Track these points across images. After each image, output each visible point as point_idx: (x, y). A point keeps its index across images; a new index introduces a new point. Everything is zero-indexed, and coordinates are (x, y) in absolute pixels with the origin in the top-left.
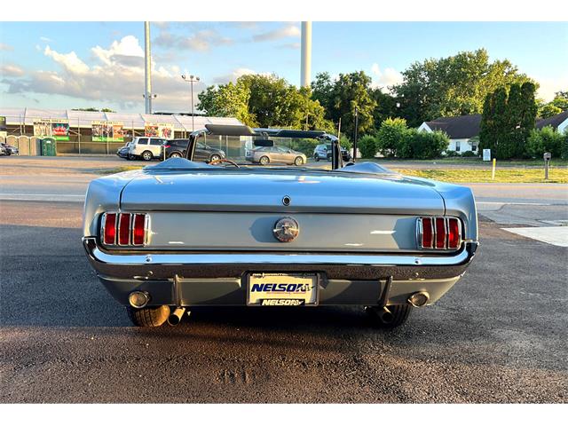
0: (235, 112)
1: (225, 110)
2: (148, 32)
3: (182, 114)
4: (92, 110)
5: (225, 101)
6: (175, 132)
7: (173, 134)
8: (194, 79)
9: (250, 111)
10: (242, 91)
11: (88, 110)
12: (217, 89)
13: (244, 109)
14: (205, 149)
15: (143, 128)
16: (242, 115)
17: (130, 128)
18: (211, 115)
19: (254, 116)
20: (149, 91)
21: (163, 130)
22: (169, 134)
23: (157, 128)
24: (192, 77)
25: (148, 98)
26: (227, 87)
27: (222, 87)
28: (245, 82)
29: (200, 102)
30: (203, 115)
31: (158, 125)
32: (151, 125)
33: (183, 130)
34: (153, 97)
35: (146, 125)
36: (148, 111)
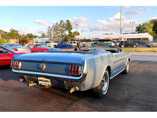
0: (147, 31)
1: (144, 31)
2: (122, 11)
3: (131, 33)
4: (107, 34)
5: (144, 28)
6: (127, 39)
7: (126, 39)
8: (134, 23)
9: (153, 30)
10: (151, 24)
11: (106, 34)
12: (142, 25)
13: (151, 30)
14: (131, 43)
15: (118, 38)
16: (150, 32)
17: (114, 38)
18: (140, 33)
19: (154, 32)
20: (121, 27)
21: (124, 38)
22: (125, 39)
23: (122, 38)
24: (133, 22)
25: (121, 30)
26: (145, 24)
27: (144, 24)
28: (152, 22)
29: (136, 29)
30: (137, 33)
31: (122, 37)
32: (120, 37)
33: (130, 38)
34: (122, 29)
35: (119, 37)
36: (121, 33)
